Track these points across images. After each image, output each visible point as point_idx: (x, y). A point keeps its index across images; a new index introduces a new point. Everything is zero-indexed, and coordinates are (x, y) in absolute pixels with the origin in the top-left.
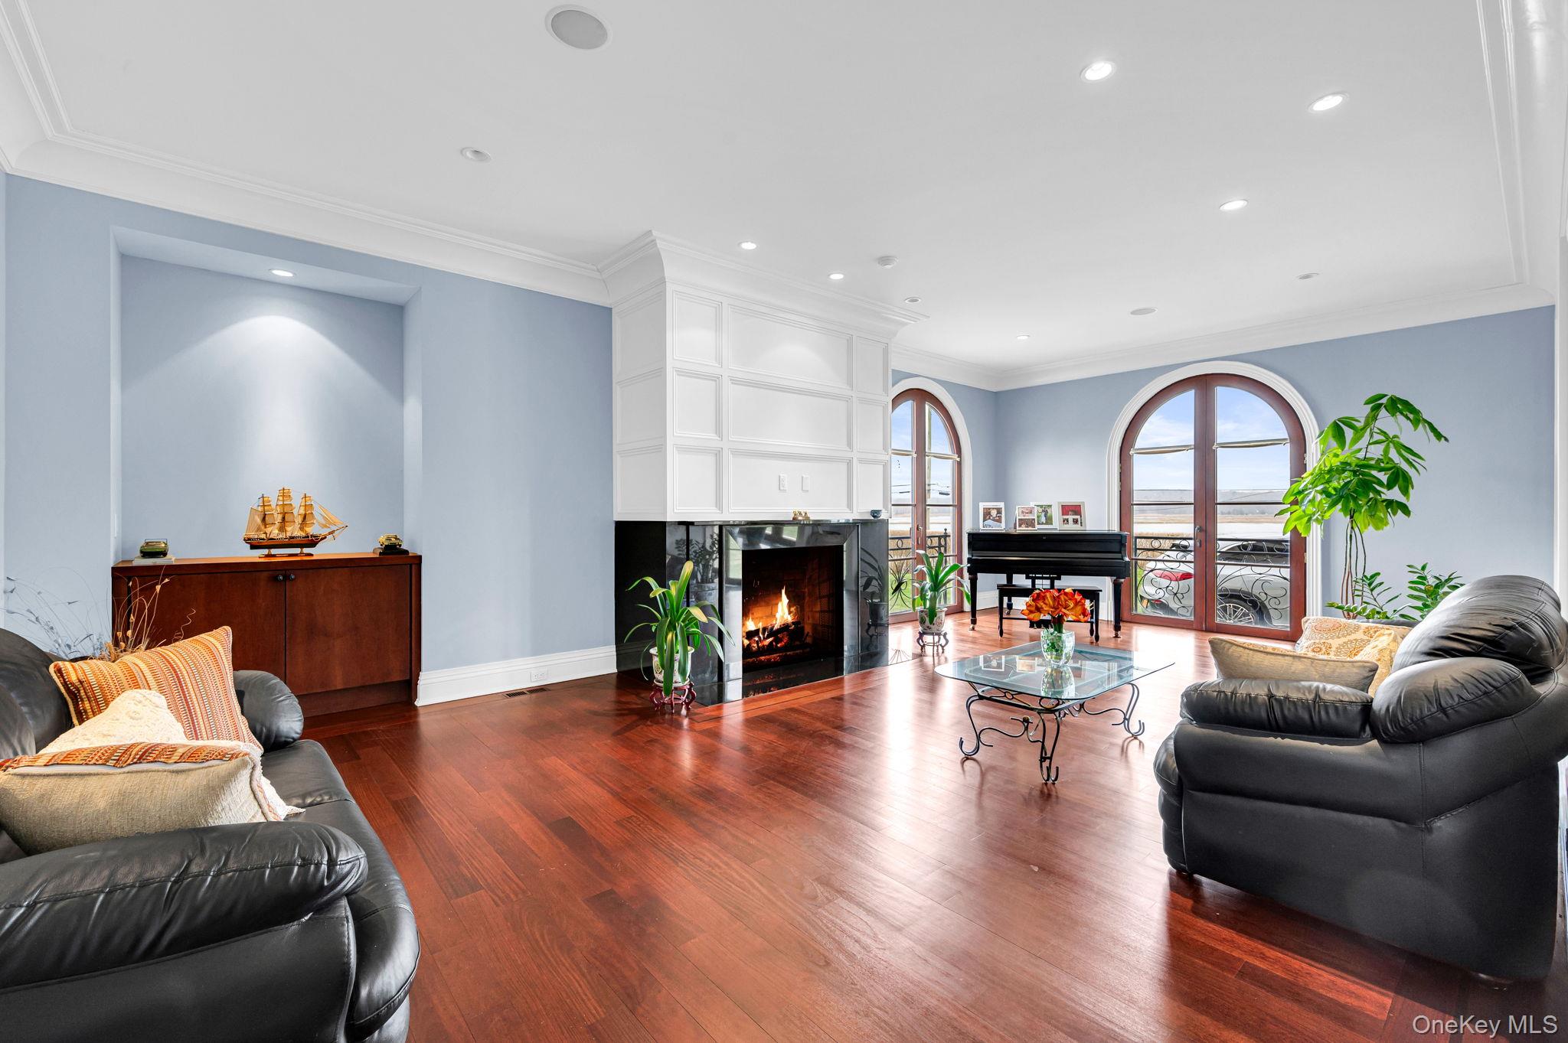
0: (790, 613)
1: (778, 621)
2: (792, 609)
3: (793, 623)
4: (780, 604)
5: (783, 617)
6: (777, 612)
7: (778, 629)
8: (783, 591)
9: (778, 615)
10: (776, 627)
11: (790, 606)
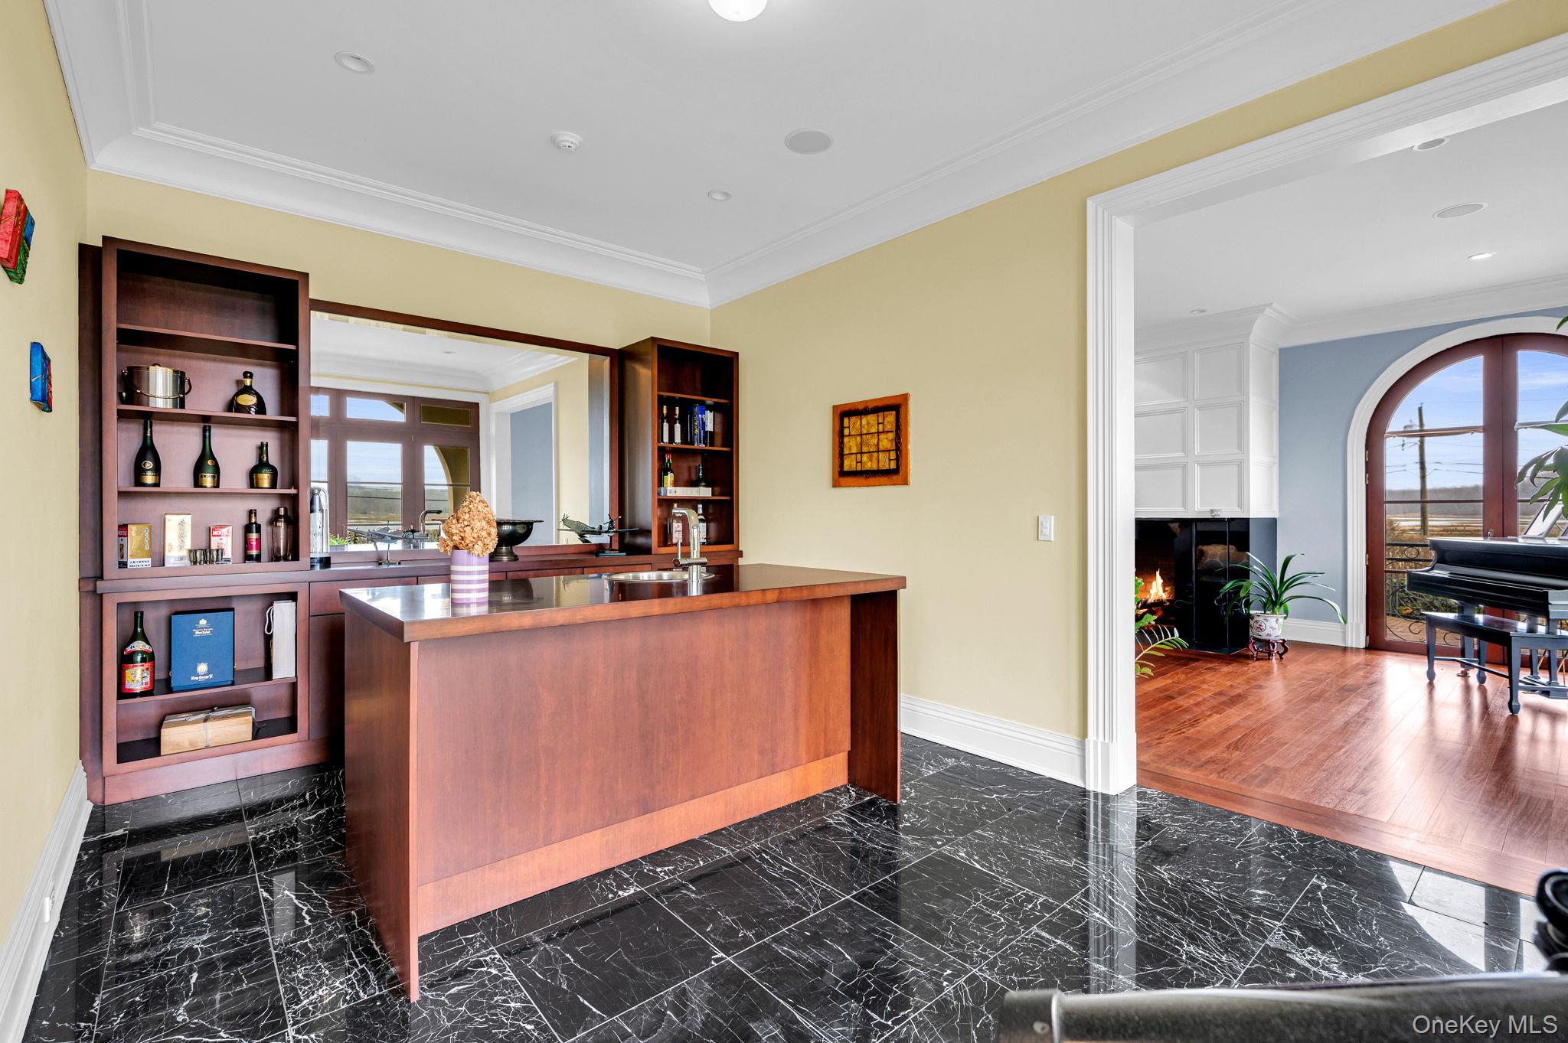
0: (1164, 591)
1: (1152, 596)
2: (1167, 589)
3: (1168, 601)
4: (1154, 583)
5: (1157, 593)
6: (1151, 588)
7: (1152, 604)
8: (1158, 573)
9: (1153, 591)
10: (1150, 601)
11: (1164, 585)
